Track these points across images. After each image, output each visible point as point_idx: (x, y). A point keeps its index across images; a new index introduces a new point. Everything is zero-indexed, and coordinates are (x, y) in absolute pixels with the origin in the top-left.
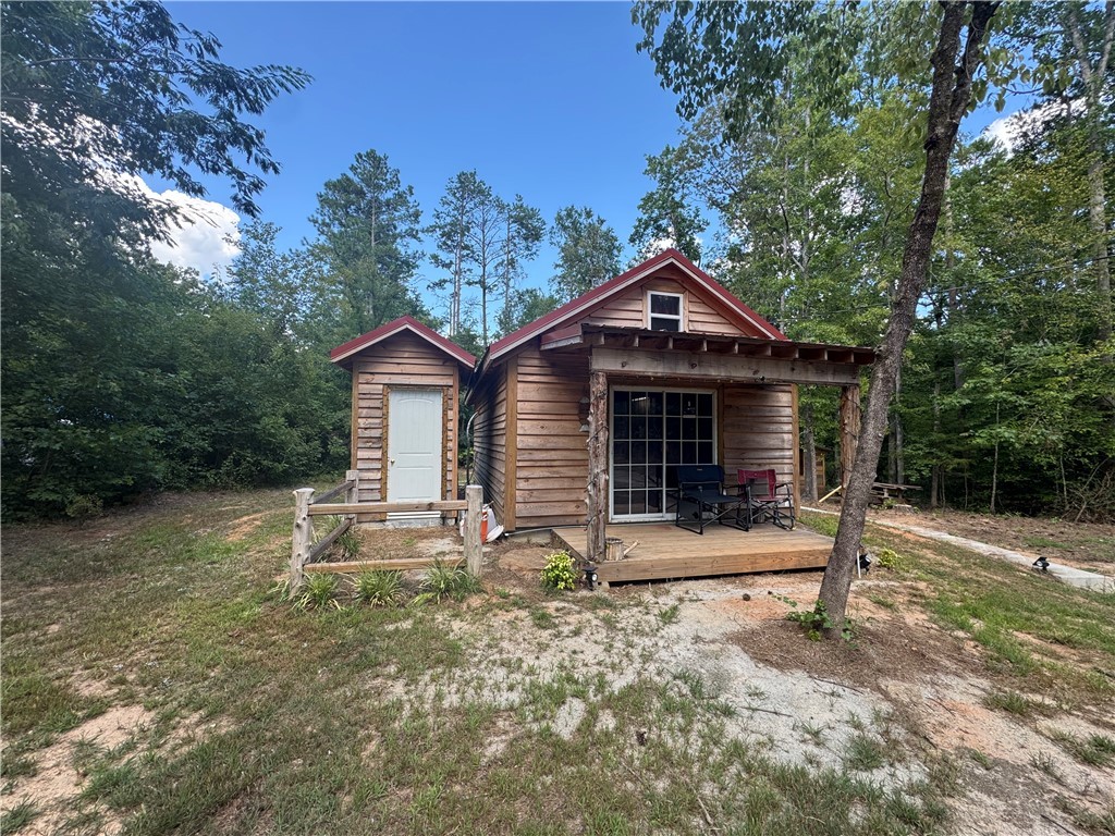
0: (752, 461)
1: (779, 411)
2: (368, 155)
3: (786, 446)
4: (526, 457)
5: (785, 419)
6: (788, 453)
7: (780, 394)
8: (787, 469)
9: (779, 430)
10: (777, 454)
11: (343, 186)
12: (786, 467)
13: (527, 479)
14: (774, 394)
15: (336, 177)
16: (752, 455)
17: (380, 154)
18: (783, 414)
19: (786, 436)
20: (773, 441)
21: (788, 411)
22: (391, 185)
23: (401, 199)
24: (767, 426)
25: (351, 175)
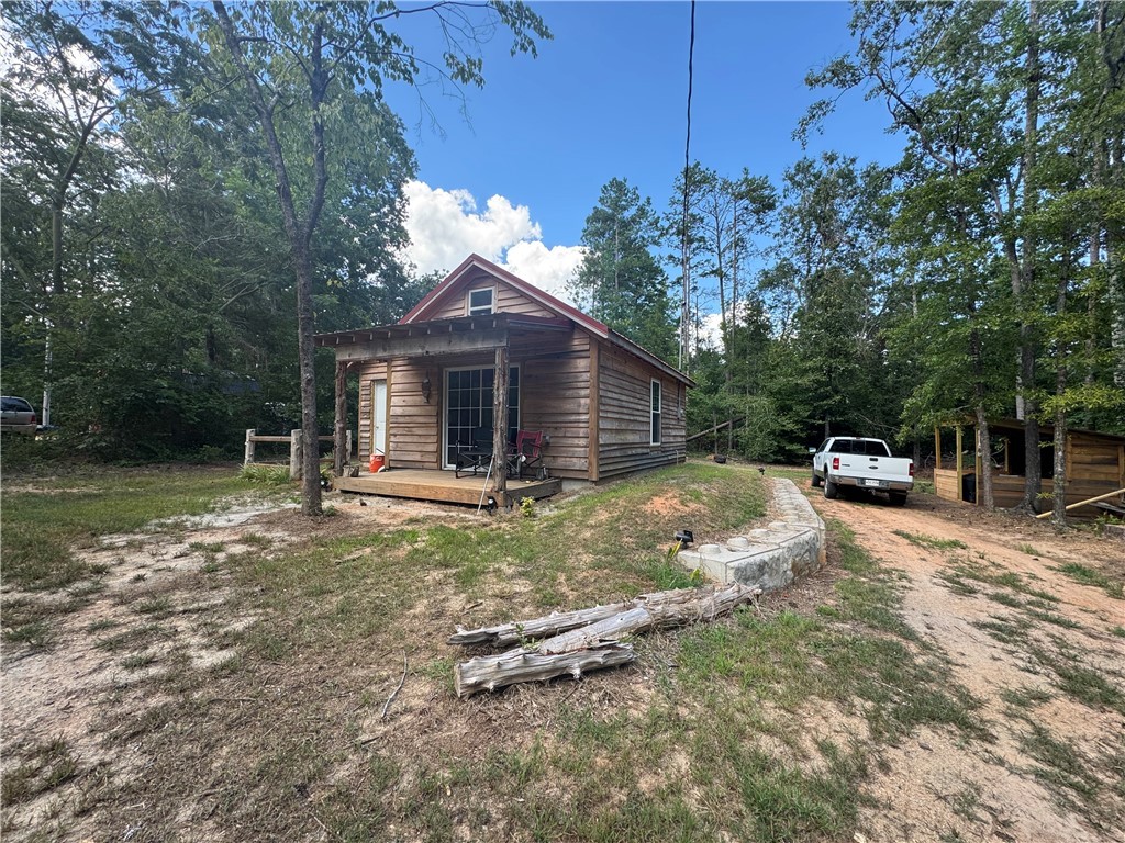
0: (549, 425)
1: (577, 377)
2: (611, 184)
3: (581, 410)
4: (394, 420)
5: (583, 384)
6: (584, 417)
7: (578, 361)
8: (582, 432)
9: (575, 395)
10: (573, 418)
11: (597, 216)
12: (582, 430)
13: (395, 435)
14: (572, 360)
15: (591, 212)
16: (553, 419)
17: (620, 179)
18: (581, 379)
19: (583, 401)
20: (570, 406)
21: (586, 376)
22: (630, 203)
23: (642, 212)
24: (564, 392)
25: (600, 206)
